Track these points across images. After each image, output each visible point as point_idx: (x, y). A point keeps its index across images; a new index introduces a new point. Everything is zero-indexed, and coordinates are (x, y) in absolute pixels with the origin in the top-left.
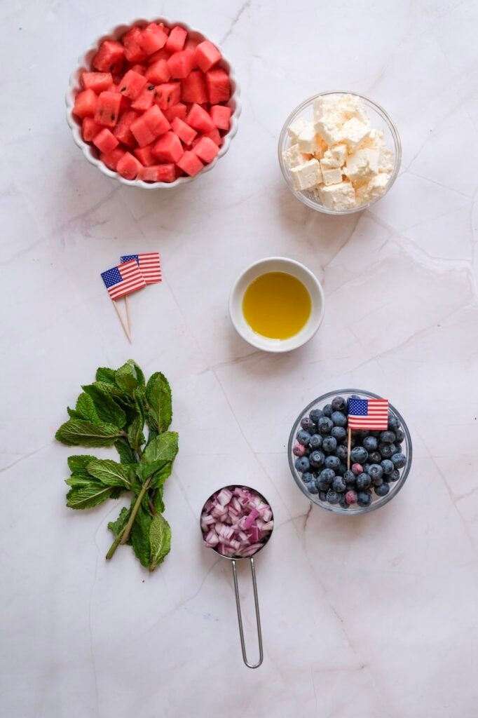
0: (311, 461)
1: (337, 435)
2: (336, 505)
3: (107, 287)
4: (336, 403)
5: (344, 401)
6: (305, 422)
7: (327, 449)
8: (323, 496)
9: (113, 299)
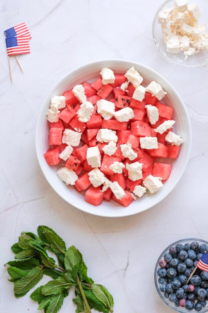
0: (168, 273)
1: (188, 264)
2: (172, 303)
3: (7, 47)
4: (194, 245)
5: (198, 245)
6: (172, 249)
7: (179, 270)
8: (167, 295)
9: (8, 55)
